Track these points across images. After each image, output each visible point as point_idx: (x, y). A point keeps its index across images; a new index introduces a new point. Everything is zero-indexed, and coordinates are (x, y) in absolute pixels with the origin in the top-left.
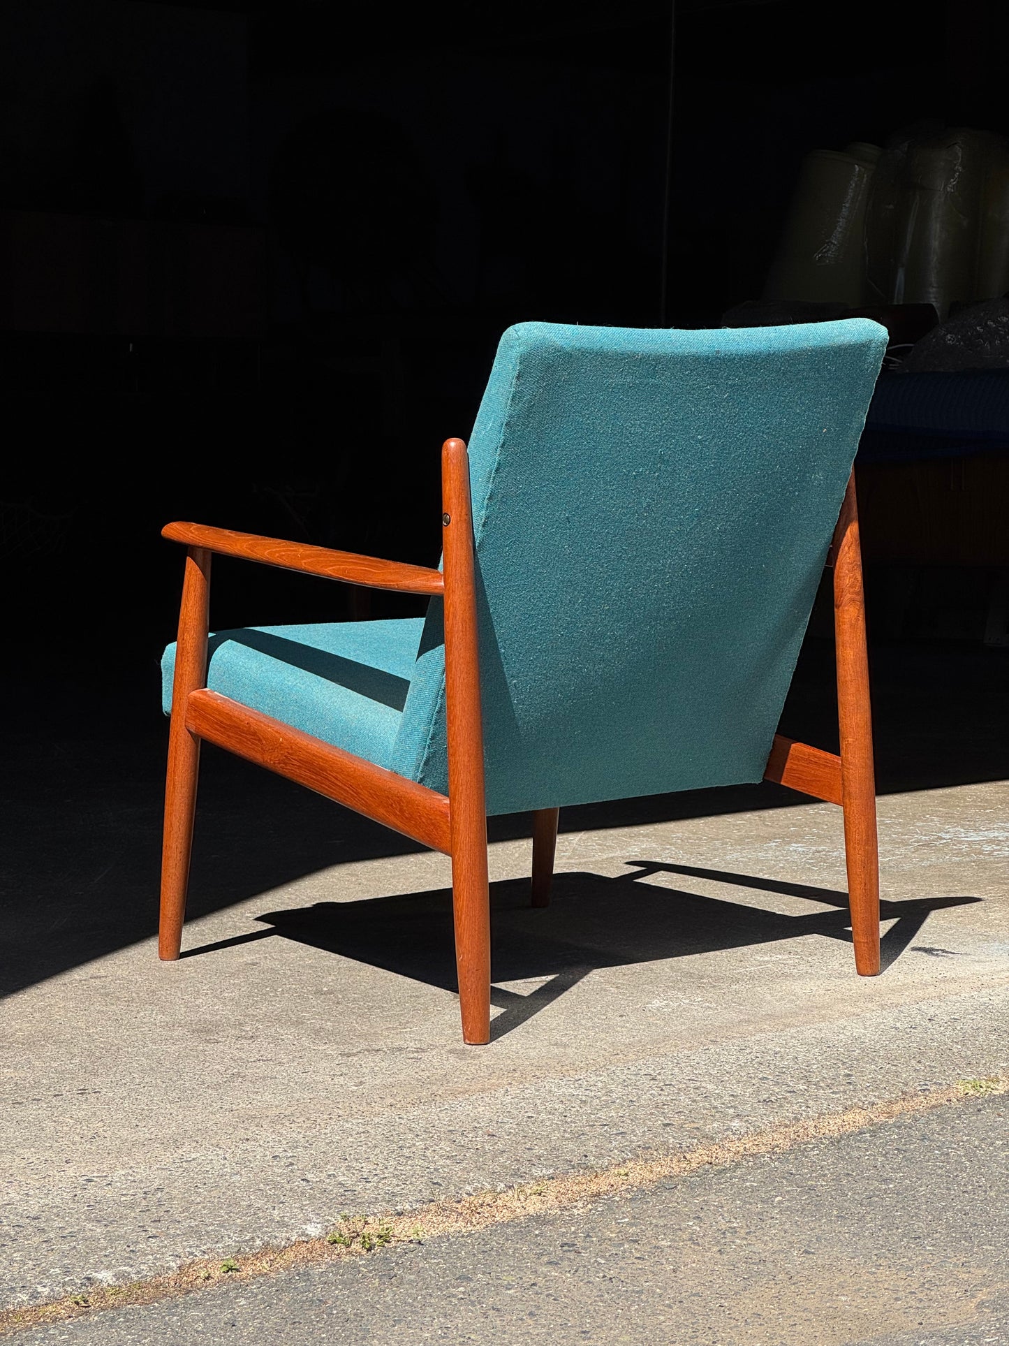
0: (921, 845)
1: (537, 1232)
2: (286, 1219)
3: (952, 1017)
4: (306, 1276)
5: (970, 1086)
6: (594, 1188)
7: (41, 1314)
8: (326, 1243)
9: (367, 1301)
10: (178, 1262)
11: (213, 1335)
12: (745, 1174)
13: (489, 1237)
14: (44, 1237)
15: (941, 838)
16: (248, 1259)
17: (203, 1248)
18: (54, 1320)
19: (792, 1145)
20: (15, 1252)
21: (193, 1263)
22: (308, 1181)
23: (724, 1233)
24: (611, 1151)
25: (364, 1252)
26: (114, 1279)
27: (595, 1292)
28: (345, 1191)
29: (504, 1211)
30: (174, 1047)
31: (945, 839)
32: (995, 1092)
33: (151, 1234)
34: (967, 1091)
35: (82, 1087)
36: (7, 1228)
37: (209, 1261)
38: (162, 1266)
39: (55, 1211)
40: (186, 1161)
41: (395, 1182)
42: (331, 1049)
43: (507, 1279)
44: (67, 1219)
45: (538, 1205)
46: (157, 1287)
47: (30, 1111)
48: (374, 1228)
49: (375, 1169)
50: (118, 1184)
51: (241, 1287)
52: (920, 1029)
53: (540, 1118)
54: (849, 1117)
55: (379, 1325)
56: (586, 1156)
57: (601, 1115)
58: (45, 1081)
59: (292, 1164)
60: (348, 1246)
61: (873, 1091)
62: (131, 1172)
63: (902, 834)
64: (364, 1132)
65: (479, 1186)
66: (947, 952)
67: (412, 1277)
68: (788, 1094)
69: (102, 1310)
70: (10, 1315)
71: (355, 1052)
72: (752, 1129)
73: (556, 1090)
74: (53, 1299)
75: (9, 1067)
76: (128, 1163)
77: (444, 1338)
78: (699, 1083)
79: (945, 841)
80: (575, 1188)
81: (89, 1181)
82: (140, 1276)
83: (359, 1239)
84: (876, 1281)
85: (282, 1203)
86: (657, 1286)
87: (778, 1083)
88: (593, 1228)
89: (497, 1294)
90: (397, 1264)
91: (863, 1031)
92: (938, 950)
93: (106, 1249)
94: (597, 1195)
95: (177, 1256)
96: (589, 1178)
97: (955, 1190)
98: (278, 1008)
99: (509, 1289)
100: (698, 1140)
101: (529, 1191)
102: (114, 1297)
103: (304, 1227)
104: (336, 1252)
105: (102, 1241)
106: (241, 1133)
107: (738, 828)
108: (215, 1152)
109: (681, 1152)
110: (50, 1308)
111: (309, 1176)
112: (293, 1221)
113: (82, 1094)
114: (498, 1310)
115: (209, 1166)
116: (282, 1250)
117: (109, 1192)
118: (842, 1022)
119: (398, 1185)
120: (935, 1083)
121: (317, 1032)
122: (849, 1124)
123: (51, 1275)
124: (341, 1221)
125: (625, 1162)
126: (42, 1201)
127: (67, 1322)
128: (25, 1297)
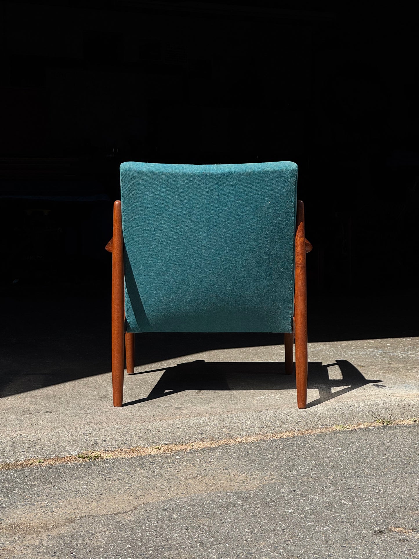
1: (147, 459)
2: (68, 450)
3: (359, 406)
5: (339, 427)
8: (77, 457)
9: (74, 473)
10: (25, 459)
11: (18, 478)
12: (233, 448)
16: (49, 460)
17: (36, 456)
23: (206, 463)
25: (88, 461)
26: (1, 462)
27: (146, 475)
28: (95, 443)
29: (143, 453)
32: (347, 429)
33: (23, 451)
35: (48, 411)
37: (35, 459)
38: (19, 460)
40: (56, 433)
42: (138, 405)
43: (122, 470)
45: (156, 452)
47: (25, 417)
48: (95, 453)
50: (28, 437)
52: (343, 409)
53: (181, 428)
54: (287, 433)
56: (183, 439)
57: (202, 428)
58: (39, 409)
60: (83, 459)
61: (303, 426)
62: (36, 434)
64: (120, 428)
65: (139, 445)
67: (95, 468)
68: (272, 426)
72: (248, 435)
73: (196, 420)
75: (33, 404)
76: (38, 432)
77: (86, 484)
78: (245, 421)
80: (173, 448)
81: (21, 436)
82: (10, 462)
83: (88, 457)
84: (238, 478)
85: (72, 445)
86: (167, 475)
87: (272, 422)
88: (166, 459)
90: (94, 464)
92: (382, 386)
94: (179, 450)
96: (179, 446)
99: (120, 473)
100: (226, 437)
101: (155, 448)
104: (79, 460)
105: (7, 452)
106: (81, 426)
108: (67, 431)
109: (217, 440)
111: (88, 439)
113: (46, 413)
114: (111, 478)
115: (61, 434)
116: (61, 458)
117: (23, 439)
119: (113, 443)
120: (327, 425)
122: (285, 436)
124: (85, 451)
125: (195, 442)
126: (1, 440)
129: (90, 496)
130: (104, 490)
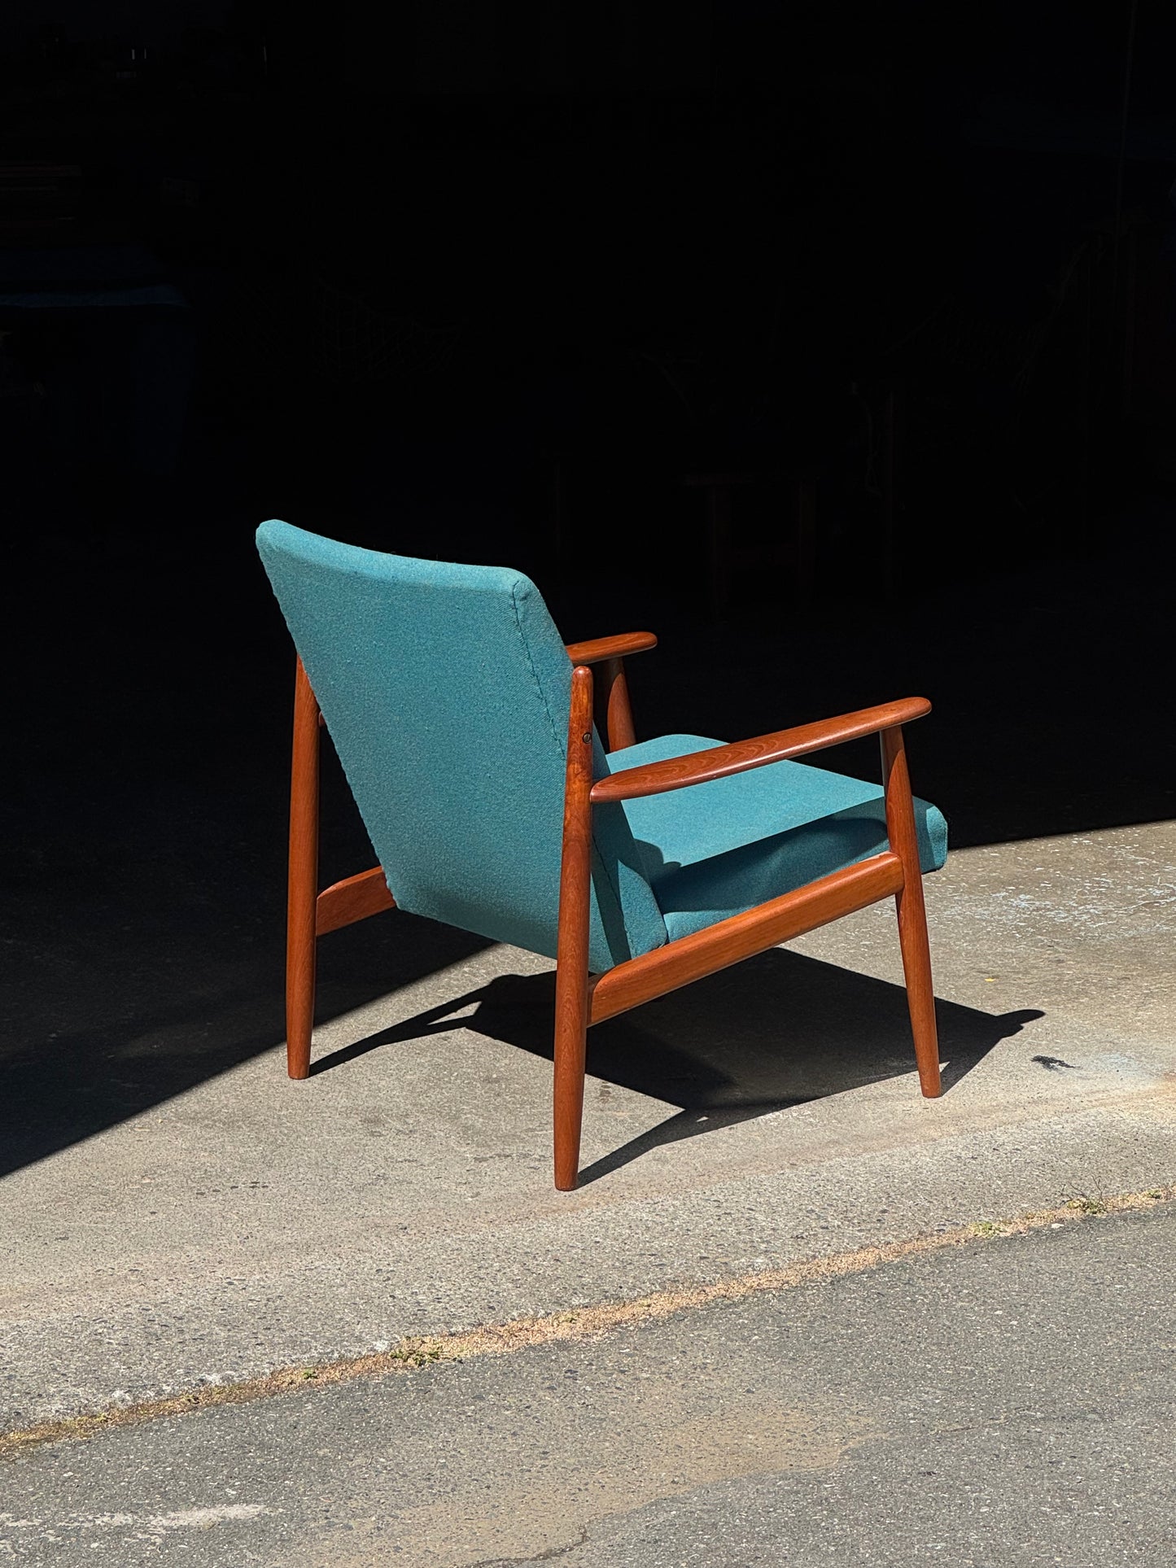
1: (553, 1358)
2: (364, 1335)
3: (1016, 1147)
4: (364, 1386)
5: (981, 1228)
6: (618, 1315)
7: (162, 1408)
8: (389, 1357)
9: (400, 1413)
10: (272, 1369)
11: (278, 1436)
12: (746, 1310)
13: (515, 1359)
14: (181, 1338)
16: (326, 1368)
17: (294, 1357)
18: (170, 1414)
20: (156, 1350)
21: (283, 1369)
22: (394, 1298)
23: (695, 1369)
24: (644, 1282)
25: (416, 1366)
26: (221, 1381)
27: (571, 1417)
28: (419, 1310)
29: (538, 1335)
30: (344, 1138)
32: (1001, 1235)
33: (259, 1342)
34: (977, 1233)
35: (255, 1180)
36: (157, 1326)
37: (295, 1369)
38: (259, 1372)
39: (196, 1312)
40: (309, 1270)
41: (460, 1303)
42: (470, 1152)
43: (510, 1400)
44: (203, 1321)
45: (567, 1330)
46: (252, 1389)
47: (208, 1204)
48: (428, 1347)
49: (450, 1289)
50: (251, 1289)
51: (314, 1393)
52: (979, 1160)
53: (605, 1244)
54: (863, 1255)
55: (399, 1436)
56: (621, 1287)
57: (656, 1243)
58: (229, 1170)
59: (389, 1279)
60: (405, 1361)
61: (895, 1230)
62: (264, 1277)
64: (457, 1250)
65: (525, 1311)
66: (1064, 1065)
67: (441, 1394)
68: (821, 1230)
69: (207, 1406)
70: (139, 1408)
71: (488, 1156)
72: (771, 1265)
74: (173, 1397)
75: (206, 1150)
76: (265, 1268)
77: (441, 1450)
78: (753, 1213)
80: (603, 1316)
81: (230, 1283)
82: (241, 1379)
83: (415, 1356)
84: (785, 1423)
85: (367, 1318)
86: (619, 1415)
87: (819, 1217)
88: (598, 1357)
89: (497, 1414)
90: (436, 1380)
91: (928, 1160)
93: (222, 1353)
94: (618, 1323)
95: (272, 1363)
96: (617, 1308)
97: (896, 1339)
98: (446, 1097)
99: (508, 1410)
100: (722, 1275)
101: (563, 1318)
102: (218, 1395)
103: (374, 1343)
104: (395, 1366)
105: (222, 1345)
106: (362, 1243)
108: (335, 1262)
109: (701, 1286)
110: (169, 1403)
111: (397, 1293)
112: (368, 1336)
113: (253, 1187)
114: (491, 1429)
115: (325, 1276)
116: (353, 1362)
117: (240, 1298)
118: (917, 1146)
119: (461, 1307)
120: (954, 1223)
121: (466, 1128)
123: (176, 1375)
124: (404, 1339)
125: (652, 1293)
126: (189, 1301)
127: (179, 1415)
128: (152, 1394)
129: (464, 1494)
130: (489, 1473)
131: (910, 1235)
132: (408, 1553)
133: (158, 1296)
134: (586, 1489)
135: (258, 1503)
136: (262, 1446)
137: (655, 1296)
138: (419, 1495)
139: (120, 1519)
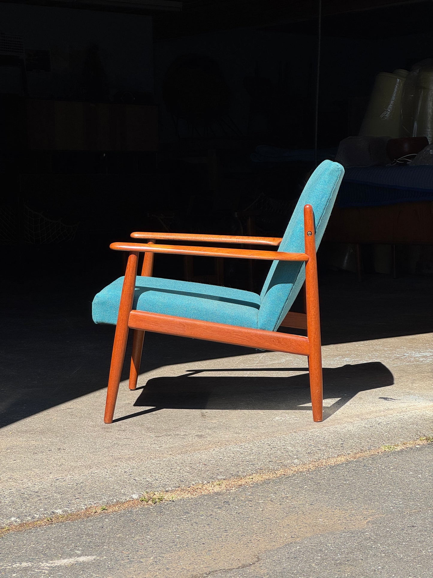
0: (396, 358)
1: (216, 498)
2: (126, 493)
3: (387, 423)
4: (131, 512)
5: (387, 447)
6: (240, 483)
7: (35, 524)
8: (139, 501)
9: (151, 520)
10: (85, 507)
11: (95, 531)
12: (296, 478)
13: (198, 499)
14: (39, 498)
15: (404, 356)
16: (111, 506)
18: (40, 526)
19: (316, 469)
20: (28, 503)
21: (91, 507)
22: (136, 480)
23: (283, 498)
24: (248, 470)
25: (153, 504)
26: (62, 512)
27: (233, 517)
28: (148, 483)
29: (206, 491)
30: (95, 434)
31: (406, 356)
32: (396, 450)
33: (77, 498)
34: (385, 449)
35: (59, 448)
36: (26, 495)
37: (97, 506)
39: (44, 490)
40: (93, 473)
41: (167, 480)
42: (152, 435)
43: (201, 513)
44: (48, 492)
45: (218, 489)
46: (77, 515)
47: (39, 456)
48: (157, 496)
49: (161, 476)
50: (68, 481)
51: (108, 515)
52: (374, 427)
53: (224, 459)
54: (339, 458)
55: (154, 528)
56: (238, 472)
57: (247, 458)
58: (46, 446)
59: (131, 474)
60: (147, 502)
61: (350, 449)
62: (73, 477)
63: (390, 354)
64: (159, 464)
65: (197, 482)
66: (392, 399)
67: (168, 512)
68: (318, 451)
69: (57, 523)
70: (24, 524)
71: (161, 435)
72: (301, 463)
73: (232, 449)
74: (40, 519)
75: (34, 440)
76: (72, 474)
77: (176, 532)
78: (286, 447)
79: (406, 357)
80: (233, 483)
81: (57, 480)
82: (71, 511)
83: (151, 499)
84: (334, 514)
85: (125, 487)
86: (255, 516)
87: (315, 447)
88: (236, 496)
90: (164, 508)
91: (352, 428)
92: (389, 398)
93: (60, 502)
94: (241, 485)
95: (85, 505)
96: (238, 480)
97: (370, 484)
98: (135, 420)
99: (202, 516)
100: (281, 466)
101: (215, 484)
102: (62, 518)
103: (132, 495)
105: (59, 500)
106: (114, 464)
107: (326, 352)
108: (104, 470)
109: (274, 471)
110: (39, 522)
111: (136, 478)
112: (128, 493)
113: (59, 450)
114: (197, 523)
115: (101, 475)
116: (123, 503)
117: (64, 484)
118: (345, 425)
119: (168, 482)
120: (374, 447)
121: (148, 428)
122: (339, 461)
123: (40, 511)
124: (145, 493)
125: (252, 474)
126: (40, 487)
127: (44, 527)
128: (30, 518)
129: (193, 547)
130: (202, 539)
131: (357, 451)
132: (173, 570)
133: (24, 485)
134: (251, 542)
135: (93, 555)
136: (88, 535)
137: (254, 475)
138: (171, 548)
139: (24, 564)
